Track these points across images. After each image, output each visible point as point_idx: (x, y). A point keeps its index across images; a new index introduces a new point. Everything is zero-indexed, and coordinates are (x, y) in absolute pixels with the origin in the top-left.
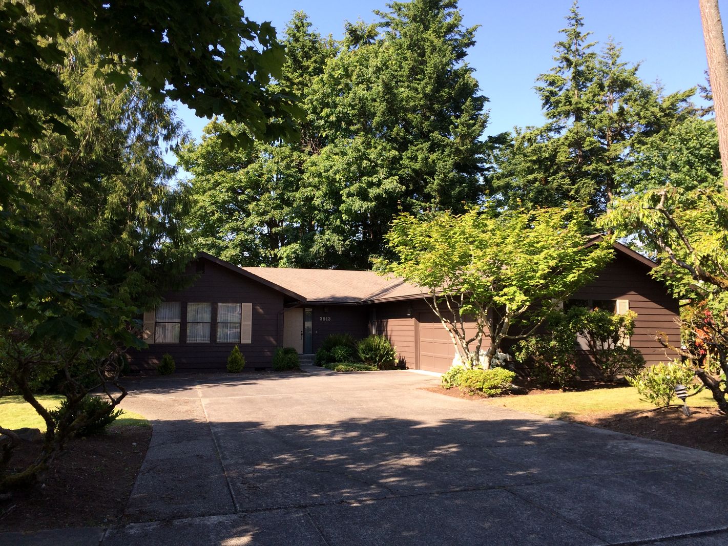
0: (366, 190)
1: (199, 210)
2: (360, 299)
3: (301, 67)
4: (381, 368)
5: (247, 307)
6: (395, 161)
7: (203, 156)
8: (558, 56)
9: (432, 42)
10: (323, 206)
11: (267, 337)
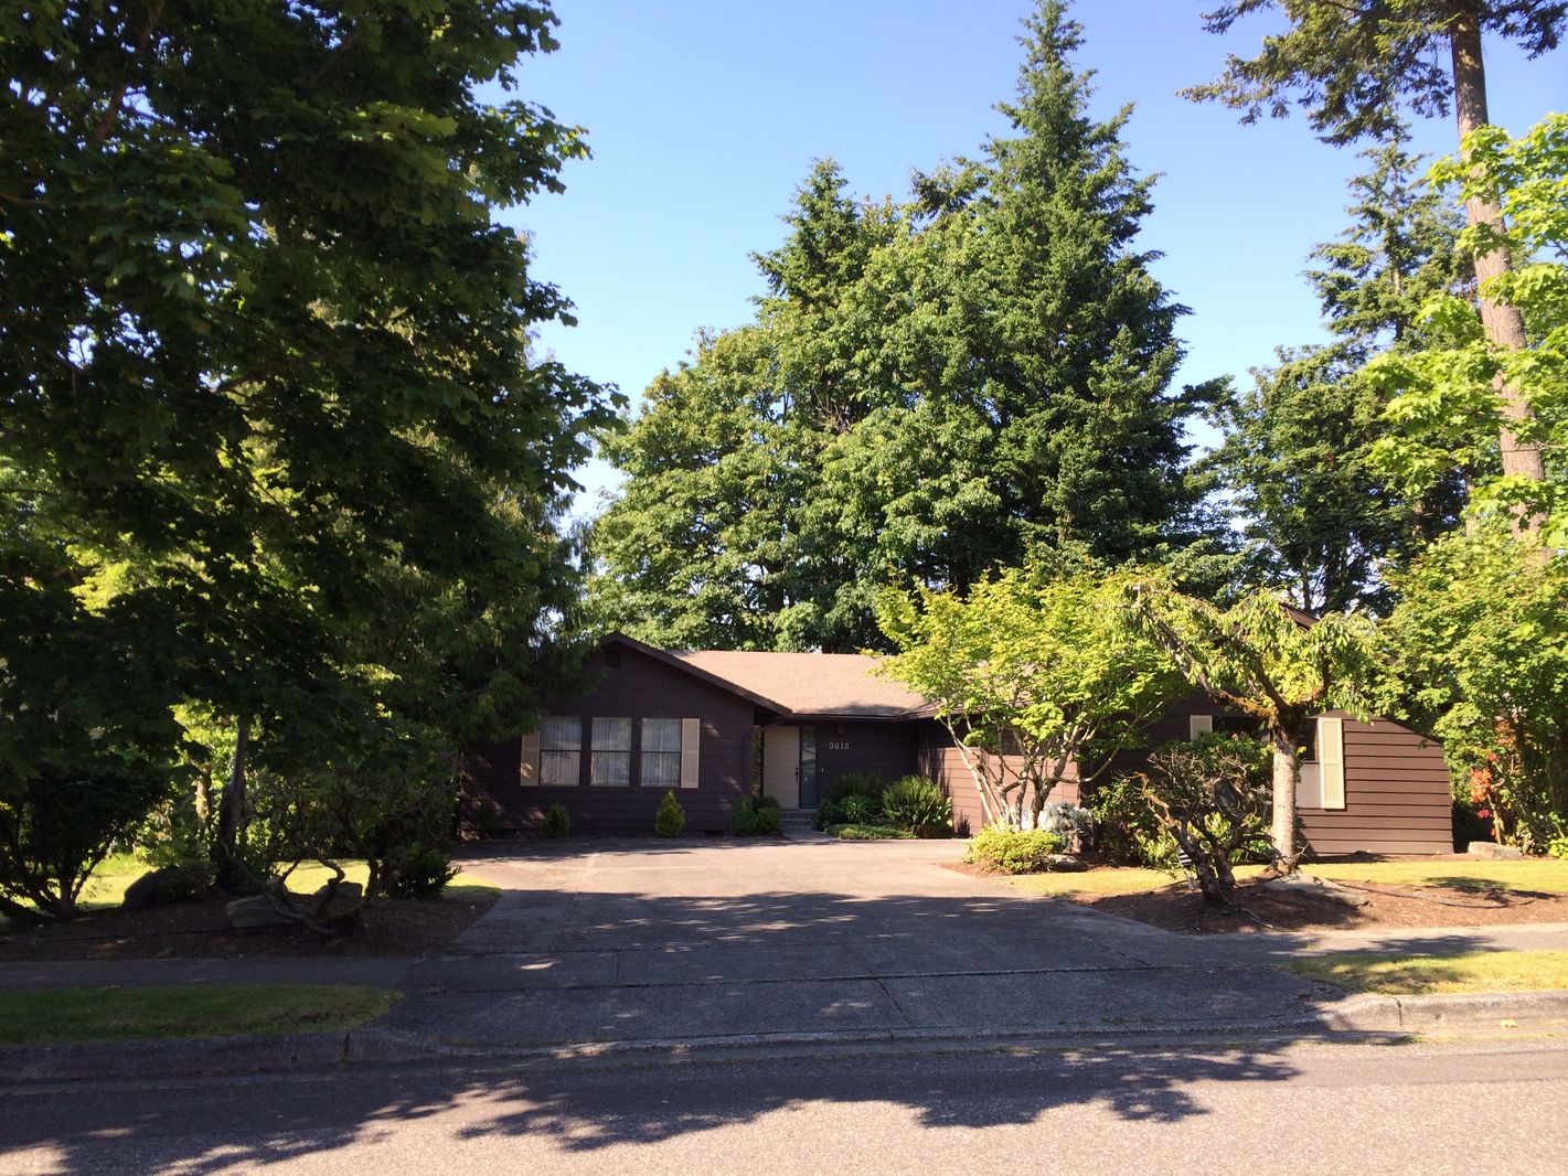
0: (929, 503)
1: (633, 542)
2: (903, 710)
3: (822, 267)
4: (921, 835)
5: (692, 726)
6: (986, 446)
7: (641, 444)
8: (1356, 204)
9: (1060, 218)
10: (857, 532)
11: (724, 778)
